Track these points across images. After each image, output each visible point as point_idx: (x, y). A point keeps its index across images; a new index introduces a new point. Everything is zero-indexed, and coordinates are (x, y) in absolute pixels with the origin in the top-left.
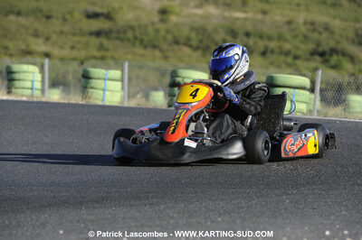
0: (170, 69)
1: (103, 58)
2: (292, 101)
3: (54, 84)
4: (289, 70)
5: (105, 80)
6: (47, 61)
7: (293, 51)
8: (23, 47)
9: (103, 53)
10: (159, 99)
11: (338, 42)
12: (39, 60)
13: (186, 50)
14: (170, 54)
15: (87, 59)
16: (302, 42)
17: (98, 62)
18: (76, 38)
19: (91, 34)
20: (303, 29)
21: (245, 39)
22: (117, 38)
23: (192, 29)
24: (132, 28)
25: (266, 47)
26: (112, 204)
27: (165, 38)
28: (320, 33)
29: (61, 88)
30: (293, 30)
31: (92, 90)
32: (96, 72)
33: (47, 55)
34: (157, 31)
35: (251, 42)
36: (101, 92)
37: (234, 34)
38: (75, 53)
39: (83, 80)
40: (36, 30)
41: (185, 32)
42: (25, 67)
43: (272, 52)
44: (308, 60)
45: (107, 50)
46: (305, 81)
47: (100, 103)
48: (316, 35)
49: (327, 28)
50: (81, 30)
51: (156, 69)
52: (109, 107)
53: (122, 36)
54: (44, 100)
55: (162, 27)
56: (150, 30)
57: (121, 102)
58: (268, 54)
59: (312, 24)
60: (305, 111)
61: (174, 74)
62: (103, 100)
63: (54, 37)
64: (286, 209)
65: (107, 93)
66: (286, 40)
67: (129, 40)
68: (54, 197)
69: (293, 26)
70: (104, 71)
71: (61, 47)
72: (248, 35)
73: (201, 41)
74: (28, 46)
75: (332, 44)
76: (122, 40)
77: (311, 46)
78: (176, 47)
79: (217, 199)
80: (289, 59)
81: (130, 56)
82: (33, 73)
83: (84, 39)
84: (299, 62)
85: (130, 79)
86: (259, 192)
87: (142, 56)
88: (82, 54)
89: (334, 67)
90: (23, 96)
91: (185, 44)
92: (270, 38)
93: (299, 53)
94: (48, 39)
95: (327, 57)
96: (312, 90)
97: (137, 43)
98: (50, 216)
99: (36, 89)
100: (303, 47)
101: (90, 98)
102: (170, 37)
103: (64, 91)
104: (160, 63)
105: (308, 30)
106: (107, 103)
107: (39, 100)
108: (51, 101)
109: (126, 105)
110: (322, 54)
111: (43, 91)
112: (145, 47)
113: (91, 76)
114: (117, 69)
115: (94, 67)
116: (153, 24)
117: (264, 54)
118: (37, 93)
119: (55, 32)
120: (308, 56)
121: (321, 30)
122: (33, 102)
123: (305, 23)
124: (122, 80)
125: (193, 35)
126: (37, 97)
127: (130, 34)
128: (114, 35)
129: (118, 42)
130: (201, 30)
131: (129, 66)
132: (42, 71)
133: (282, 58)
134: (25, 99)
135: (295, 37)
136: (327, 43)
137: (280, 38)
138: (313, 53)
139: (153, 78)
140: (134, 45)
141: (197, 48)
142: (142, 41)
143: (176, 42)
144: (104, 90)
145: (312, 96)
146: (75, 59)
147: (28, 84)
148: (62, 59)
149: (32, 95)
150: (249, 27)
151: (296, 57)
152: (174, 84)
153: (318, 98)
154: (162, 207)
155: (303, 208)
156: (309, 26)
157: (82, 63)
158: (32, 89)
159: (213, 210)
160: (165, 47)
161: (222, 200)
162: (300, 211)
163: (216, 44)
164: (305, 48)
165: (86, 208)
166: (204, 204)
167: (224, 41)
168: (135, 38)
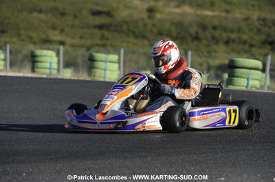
1: (104, 46)
2: (248, 79)
3: (67, 65)
4: (246, 55)
5: (106, 62)
6: (61, 48)
7: (249, 41)
8: (43, 36)
9: (104, 42)
12: (56, 46)
15: (92, 46)
16: (256, 34)
17: (101, 49)
18: (84, 30)
19: (95, 27)
21: (213, 31)
22: (115, 31)
23: (173, 24)
24: (127, 23)
25: (229, 38)
26: (111, 156)
27: (151, 31)
28: (270, 27)
29: (73, 68)
30: (249, 25)
31: (93, 70)
32: (99, 56)
33: (62, 43)
34: (145, 25)
35: (217, 33)
36: (103, 71)
37: (204, 27)
38: (83, 42)
39: (89, 62)
40: (53, 24)
41: (167, 26)
42: (45, 52)
44: (260, 48)
45: (107, 39)
46: (258, 64)
47: (102, 80)
48: (267, 29)
50: (88, 24)
51: (145, 54)
53: (119, 29)
54: (60, 77)
55: (148, 21)
56: (140, 24)
58: (231, 43)
59: (264, 20)
60: (258, 86)
62: (104, 78)
63: (67, 30)
64: (243, 161)
65: (108, 72)
66: (244, 33)
67: (124, 32)
68: (67, 151)
69: (249, 22)
70: (105, 56)
71: (73, 37)
72: (215, 28)
73: (179, 33)
74: (47, 36)
76: (119, 32)
77: (263, 37)
79: (191, 153)
80: (246, 47)
81: (125, 44)
82: (51, 56)
83: (89, 31)
84: (254, 50)
85: (125, 62)
86: (223, 148)
87: (134, 44)
88: (88, 42)
90: (43, 74)
91: (167, 35)
92: (232, 31)
93: (254, 42)
94: (62, 31)
96: (264, 70)
97: (130, 34)
99: (54, 69)
100: (257, 38)
101: (94, 76)
102: (155, 30)
103: (75, 70)
105: (261, 25)
106: (107, 80)
107: (56, 77)
108: (64, 78)
110: (271, 43)
111: (58, 70)
112: (137, 37)
113: (96, 59)
114: (115, 54)
115: (98, 52)
116: (143, 19)
117: (227, 43)
118: (55, 72)
119: (68, 26)
120: (261, 45)
121: (270, 24)
122: (51, 79)
123: (259, 20)
124: (119, 62)
125: (173, 29)
126: (54, 75)
127: (125, 28)
128: (113, 28)
129: (116, 34)
130: (179, 25)
131: (125, 52)
132: (58, 54)
133: (241, 46)
134: (45, 76)
135: (251, 30)
138: (264, 43)
139: (142, 61)
140: (128, 35)
141: (176, 38)
142: (134, 33)
143: (160, 34)
144: (105, 70)
145: (264, 75)
146: (83, 46)
147: (48, 65)
148: (73, 46)
149: (50, 74)
150: (216, 22)
151: (252, 46)
153: (268, 76)
154: (149, 159)
155: (256, 161)
156: (261, 22)
157: (88, 49)
158: (50, 69)
159: (187, 162)
160: (152, 37)
161: (194, 154)
162: (254, 162)
163: (191, 35)
164: (258, 38)
165: (91, 159)
166: (181, 157)
167: (197, 33)
168: (129, 30)
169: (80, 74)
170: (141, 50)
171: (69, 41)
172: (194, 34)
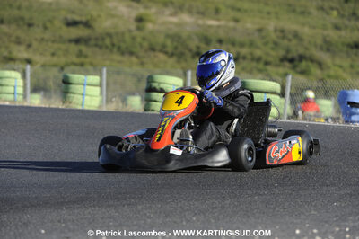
0: (147, 74)
1: (82, 65)
3: (35, 90)
4: (260, 75)
5: (84, 85)
6: (28, 67)
7: (264, 58)
8: (6, 54)
9: (82, 59)
10: (136, 103)
11: (307, 49)
12: (21, 66)
13: (162, 56)
14: (145, 60)
15: (67, 65)
16: (272, 49)
17: (77, 68)
18: (56, 46)
19: (71, 41)
20: (273, 36)
21: (218, 45)
22: (96, 45)
23: (168, 36)
24: (109, 35)
25: (238, 54)
26: (92, 204)
27: (141, 46)
28: (290, 40)
29: (42, 92)
30: (263, 38)
31: (72, 95)
32: (76, 78)
33: (29, 61)
34: (134, 38)
35: (224, 48)
36: (80, 97)
37: (207, 41)
38: (55, 60)
39: (63, 85)
40: (18, 38)
41: (161, 39)
42: (8, 73)
43: (244, 58)
44: (277, 66)
45: (86, 56)
46: (276, 86)
47: (80, 107)
48: (285, 42)
49: (296, 35)
50: (61, 37)
51: (134, 75)
52: (88, 111)
53: (100, 43)
54: (26, 104)
55: (136, 33)
56: (127, 37)
57: (100, 106)
58: (241, 60)
59: (282, 31)
60: (275, 114)
61: (150, 80)
62: (82, 105)
63: (35, 44)
64: (258, 209)
65: (86, 98)
66: (258, 47)
68: (36, 198)
69: (264, 34)
70: (83, 77)
71: (42, 54)
72: (220, 41)
73: (176, 48)
74: (10, 53)
75: (301, 51)
76: (100, 47)
77: (281, 53)
78: (152, 54)
79: (192, 200)
80: (261, 66)
81: (108, 63)
82: (15, 78)
83: (63, 46)
84: (270, 69)
85: (108, 84)
87: (119, 62)
88: (62, 60)
89: (303, 73)
90: (6, 100)
91: (161, 51)
92: (242, 45)
93: (270, 59)
94: (29, 46)
95: (296, 63)
96: (282, 95)
97: (115, 50)
98: (32, 216)
99: (18, 94)
100: (273, 53)
101: (70, 103)
102: (146, 44)
103: (45, 96)
104: (137, 69)
105: (278, 37)
106: (86, 108)
107: (21, 104)
108: (32, 105)
109: (104, 109)
110: (291, 61)
111: (25, 96)
112: (123, 54)
113: (71, 81)
114: (95, 75)
115: (74, 72)
116: (130, 31)
118: (20, 98)
119: (36, 39)
120: (278, 62)
121: (290, 36)
122: (15, 107)
123: (276, 31)
124: (101, 85)
125: (169, 43)
126: (20, 102)
127: (108, 42)
128: (93, 42)
129: (97, 49)
130: (176, 38)
131: (108, 72)
132: (24, 77)
133: (254, 64)
134: (7, 103)
135: (266, 44)
136: (296, 50)
137: (252, 44)
138: (283, 60)
139: (130, 84)
140: (111, 51)
141: (172, 55)
142: (119, 48)
143: (152, 49)
144: (83, 95)
145: (282, 100)
146: (55, 65)
147: (11, 90)
149: (15, 100)
150: (222, 34)
151: (267, 63)
152: (150, 90)
153: (288, 102)
154: (140, 207)
155: (275, 209)
156: (278, 34)
157: (62, 69)
158: (14, 94)
159: (188, 210)
160: (141, 53)
161: (196, 200)
162: (271, 210)
163: (190, 51)
164: (275, 54)
165: (67, 208)
166: (179, 205)
167: (198, 47)
168: (113, 45)
169: (53, 100)
170: (127, 70)
171: (37, 58)
172: (195, 50)
